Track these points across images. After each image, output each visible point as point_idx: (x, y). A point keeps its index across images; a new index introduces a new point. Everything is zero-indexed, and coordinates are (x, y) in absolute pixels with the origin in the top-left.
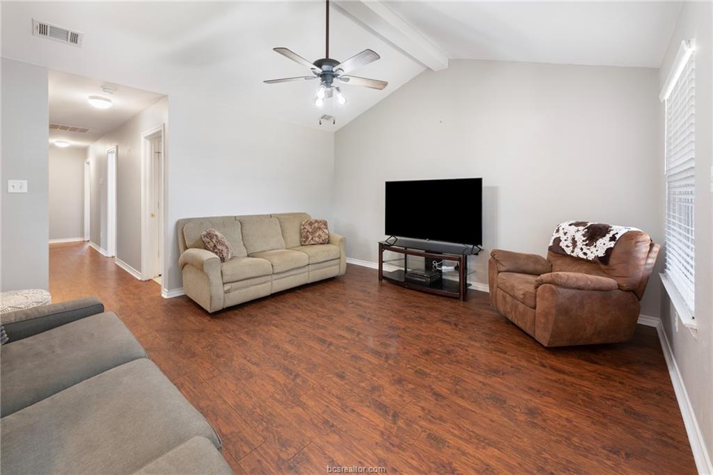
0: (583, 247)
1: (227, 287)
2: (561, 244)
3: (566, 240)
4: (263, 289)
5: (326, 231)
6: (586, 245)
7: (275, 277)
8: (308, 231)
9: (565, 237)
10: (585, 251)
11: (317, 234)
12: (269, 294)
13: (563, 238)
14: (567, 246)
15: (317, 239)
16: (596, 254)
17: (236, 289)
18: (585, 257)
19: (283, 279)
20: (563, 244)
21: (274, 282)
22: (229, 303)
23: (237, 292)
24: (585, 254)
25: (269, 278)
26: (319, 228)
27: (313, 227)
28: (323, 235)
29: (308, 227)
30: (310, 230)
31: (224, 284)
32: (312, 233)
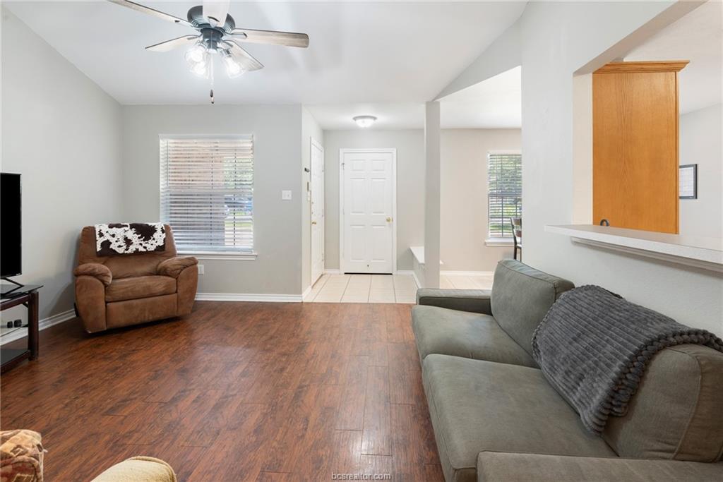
0: (142, 242)
2: (111, 246)
3: (117, 241)
6: (144, 240)
9: (115, 239)
10: (144, 245)
13: (112, 240)
14: (120, 246)
16: (157, 244)
18: (145, 250)
20: (114, 246)
24: (145, 248)
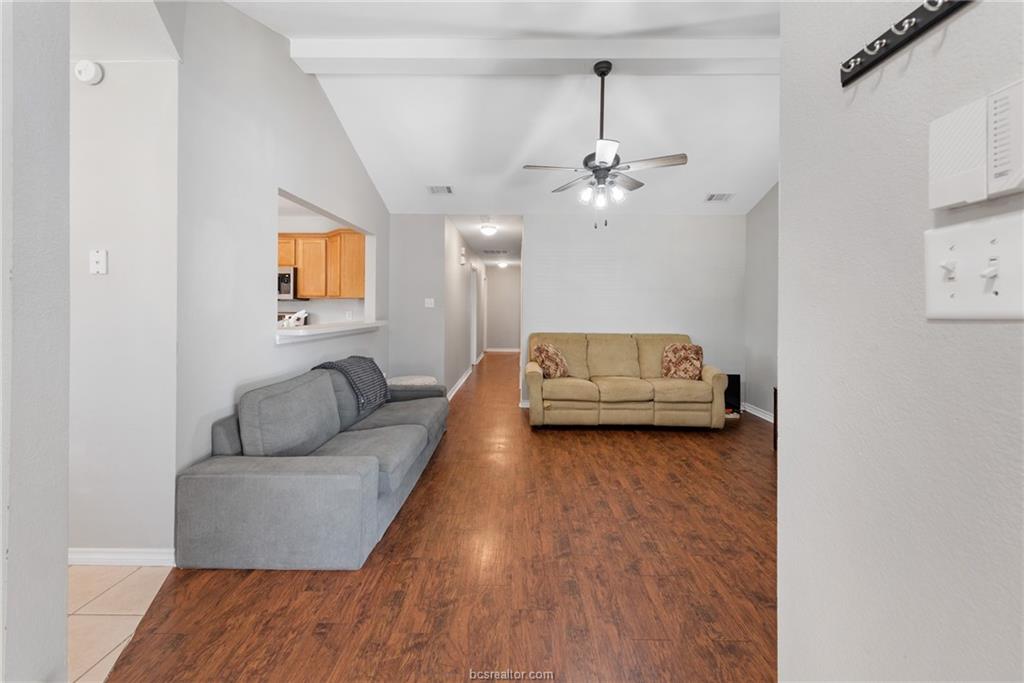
1: (547, 404)
4: (588, 417)
5: (697, 364)
7: (602, 405)
8: (670, 361)
11: (682, 367)
12: (597, 424)
15: (682, 374)
17: (556, 408)
19: (614, 411)
21: (602, 412)
22: (548, 421)
23: (556, 412)
25: (595, 405)
26: (686, 359)
27: (677, 356)
28: (691, 369)
29: (671, 355)
30: (674, 360)
31: (543, 400)
32: (677, 364)
